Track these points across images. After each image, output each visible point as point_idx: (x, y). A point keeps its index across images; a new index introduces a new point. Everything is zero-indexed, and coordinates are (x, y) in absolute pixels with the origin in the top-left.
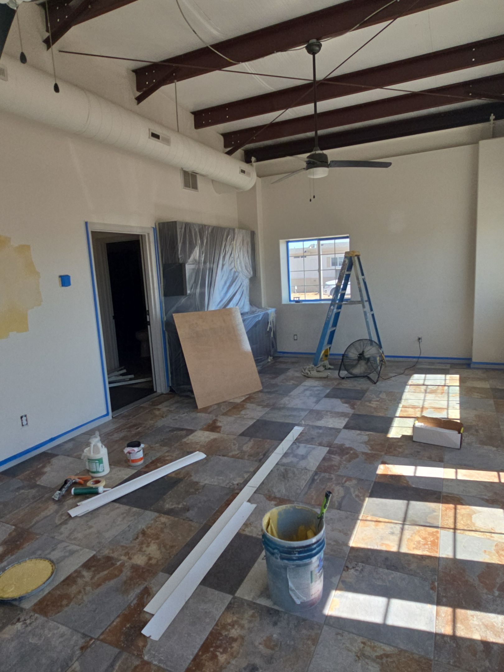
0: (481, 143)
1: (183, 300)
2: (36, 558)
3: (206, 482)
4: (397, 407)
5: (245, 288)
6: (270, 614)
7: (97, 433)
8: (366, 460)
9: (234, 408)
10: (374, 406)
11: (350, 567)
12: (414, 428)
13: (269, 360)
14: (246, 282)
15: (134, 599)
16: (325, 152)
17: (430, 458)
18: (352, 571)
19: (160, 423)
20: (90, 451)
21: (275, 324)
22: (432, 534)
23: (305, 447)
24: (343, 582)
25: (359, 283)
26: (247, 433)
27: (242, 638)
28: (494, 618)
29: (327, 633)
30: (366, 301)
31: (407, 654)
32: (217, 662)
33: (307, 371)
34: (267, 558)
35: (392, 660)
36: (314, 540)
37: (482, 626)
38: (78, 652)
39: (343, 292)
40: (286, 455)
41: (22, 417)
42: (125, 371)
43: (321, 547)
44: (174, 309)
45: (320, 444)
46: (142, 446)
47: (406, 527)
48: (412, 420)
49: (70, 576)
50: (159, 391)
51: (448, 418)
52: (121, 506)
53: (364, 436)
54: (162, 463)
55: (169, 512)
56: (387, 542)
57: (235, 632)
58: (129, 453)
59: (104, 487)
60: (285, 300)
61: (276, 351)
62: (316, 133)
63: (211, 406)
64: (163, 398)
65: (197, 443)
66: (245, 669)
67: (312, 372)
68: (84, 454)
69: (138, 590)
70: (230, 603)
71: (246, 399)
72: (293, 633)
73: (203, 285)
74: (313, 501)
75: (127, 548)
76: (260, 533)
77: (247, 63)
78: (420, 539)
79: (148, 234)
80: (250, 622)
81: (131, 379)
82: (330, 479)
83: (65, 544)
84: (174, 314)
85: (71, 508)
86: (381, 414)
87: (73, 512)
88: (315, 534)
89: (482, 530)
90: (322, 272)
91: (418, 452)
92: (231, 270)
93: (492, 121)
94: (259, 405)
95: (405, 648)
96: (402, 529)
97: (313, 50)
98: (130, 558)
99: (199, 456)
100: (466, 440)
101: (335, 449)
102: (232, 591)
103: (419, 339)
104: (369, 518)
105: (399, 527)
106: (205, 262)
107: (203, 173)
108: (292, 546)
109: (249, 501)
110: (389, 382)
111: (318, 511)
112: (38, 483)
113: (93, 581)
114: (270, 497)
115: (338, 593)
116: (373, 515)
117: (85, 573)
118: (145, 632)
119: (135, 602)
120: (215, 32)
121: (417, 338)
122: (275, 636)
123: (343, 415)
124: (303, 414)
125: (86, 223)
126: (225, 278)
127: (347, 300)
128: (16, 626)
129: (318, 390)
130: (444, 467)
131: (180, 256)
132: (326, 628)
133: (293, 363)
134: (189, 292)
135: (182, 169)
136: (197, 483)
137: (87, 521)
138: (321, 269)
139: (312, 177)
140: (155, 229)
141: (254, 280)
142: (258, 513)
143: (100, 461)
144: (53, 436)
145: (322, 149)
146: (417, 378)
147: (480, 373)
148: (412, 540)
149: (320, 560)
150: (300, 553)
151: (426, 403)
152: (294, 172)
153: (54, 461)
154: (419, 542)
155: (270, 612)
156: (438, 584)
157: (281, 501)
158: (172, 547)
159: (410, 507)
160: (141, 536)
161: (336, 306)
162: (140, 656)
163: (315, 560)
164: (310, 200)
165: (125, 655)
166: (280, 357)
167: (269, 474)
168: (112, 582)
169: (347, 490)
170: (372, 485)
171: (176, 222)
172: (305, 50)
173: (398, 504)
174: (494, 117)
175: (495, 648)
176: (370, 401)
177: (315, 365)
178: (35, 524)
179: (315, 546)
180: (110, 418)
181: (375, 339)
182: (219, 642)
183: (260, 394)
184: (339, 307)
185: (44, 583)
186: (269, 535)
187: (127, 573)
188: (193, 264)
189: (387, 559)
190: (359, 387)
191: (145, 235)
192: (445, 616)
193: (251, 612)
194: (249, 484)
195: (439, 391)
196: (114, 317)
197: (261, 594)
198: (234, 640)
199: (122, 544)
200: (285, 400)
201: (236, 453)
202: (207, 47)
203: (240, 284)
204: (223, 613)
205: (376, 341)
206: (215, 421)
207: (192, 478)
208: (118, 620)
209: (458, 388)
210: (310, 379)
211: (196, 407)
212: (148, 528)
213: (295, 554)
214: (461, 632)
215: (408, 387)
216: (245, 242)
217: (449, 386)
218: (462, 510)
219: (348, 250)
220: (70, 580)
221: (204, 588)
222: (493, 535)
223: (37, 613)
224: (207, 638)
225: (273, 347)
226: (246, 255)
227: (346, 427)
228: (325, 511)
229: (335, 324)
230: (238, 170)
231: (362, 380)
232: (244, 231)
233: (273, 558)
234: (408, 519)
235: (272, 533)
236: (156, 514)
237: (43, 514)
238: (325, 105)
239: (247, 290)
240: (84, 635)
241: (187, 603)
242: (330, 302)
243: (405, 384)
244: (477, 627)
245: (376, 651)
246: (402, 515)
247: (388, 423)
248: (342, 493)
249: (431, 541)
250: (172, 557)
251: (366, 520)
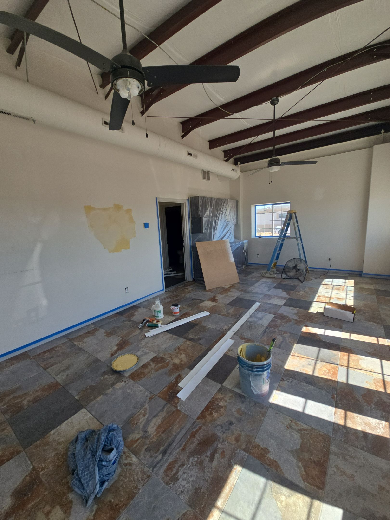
0: (375, 147)
1: (201, 236)
2: (131, 354)
3: (209, 327)
4: (315, 296)
5: (232, 230)
6: (241, 397)
7: (159, 298)
8: (295, 323)
9: (225, 290)
10: (301, 294)
11: (285, 379)
12: (325, 308)
13: (244, 267)
14: (233, 227)
15: (174, 379)
16: (279, 157)
17: (334, 326)
18: (286, 382)
19: (188, 296)
20: (155, 306)
21: (247, 249)
22: (334, 368)
23: (262, 313)
24: (280, 386)
25: (295, 228)
26: (231, 304)
27: (226, 407)
28: (371, 420)
29: (270, 412)
30: (299, 237)
31: (316, 431)
32: (213, 417)
33: (263, 274)
34: (239, 368)
35: (307, 433)
36: (265, 363)
37: (363, 423)
38: (148, 400)
39: (286, 232)
40: (251, 317)
41: (126, 289)
42: (171, 269)
43: (269, 367)
44: (196, 240)
45: (270, 313)
46: (179, 306)
47: (318, 362)
48: (324, 304)
49: (145, 364)
50: (188, 280)
51: (346, 304)
52: (169, 334)
53: (295, 310)
54: (188, 315)
55: (191, 340)
56: (306, 369)
57: (222, 403)
58: (173, 309)
59: (161, 324)
60: (253, 236)
61: (247, 263)
62: (274, 147)
63: (213, 289)
64: (189, 283)
65: (205, 307)
66: (227, 422)
67: (266, 274)
68: (152, 308)
69: (175, 375)
70: (220, 388)
71: (231, 286)
72: (252, 409)
73: (211, 228)
74: (265, 342)
75: (171, 354)
76: (237, 356)
77: (238, 114)
78: (326, 370)
79: (185, 203)
80: (230, 399)
81: (174, 273)
82: (275, 332)
83: (143, 349)
84: (196, 243)
85: (146, 333)
86: (305, 299)
87: (147, 335)
88: (266, 360)
89: (365, 370)
90: (274, 221)
91: (327, 322)
92: (226, 220)
93: (383, 134)
94: (237, 290)
95: (315, 428)
96: (316, 363)
97: (274, 103)
98: (172, 360)
99: (206, 313)
100: (357, 318)
101: (278, 316)
102: (221, 382)
103: (330, 259)
104: (296, 355)
105: (313, 362)
106: (212, 217)
107: (213, 171)
108: (253, 364)
109: (231, 338)
110: (310, 282)
111: (268, 347)
112: (132, 319)
113: (155, 368)
114: (242, 337)
115: (277, 392)
116: (299, 353)
117: (151, 363)
118: (178, 395)
119: (174, 381)
120: (222, 99)
121: (328, 259)
122: (243, 408)
123: (283, 298)
124: (261, 296)
125: (157, 198)
126: (222, 225)
127: (288, 237)
128: (121, 384)
129: (269, 284)
130: (343, 332)
131: (200, 214)
132: (270, 409)
133: (256, 269)
134: (204, 231)
135: (203, 170)
136: (205, 327)
137: (153, 340)
138: (274, 220)
139: (271, 171)
140: (188, 200)
141: (237, 225)
142: (236, 345)
143: (160, 312)
144: (139, 298)
145: (277, 156)
146: (328, 281)
147: (367, 280)
148: (321, 370)
149: (268, 373)
150: (257, 368)
151: (332, 295)
152: (261, 169)
153: (139, 310)
154: (325, 371)
155: (241, 396)
156: (336, 396)
157: (248, 340)
158: (192, 357)
159: (321, 351)
160: (177, 349)
161: (281, 240)
162: (176, 407)
163: (265, 373)
164: (269, 184)
165: (169, 405)
166: (249, 266)
167: (242, 325)
168: (164, 370)
169: (284, 338)
170: (299, 337)
171: (198, 197)
172: (269, 103)
173: (314, 350)
174: (384, 131)
175: (370, 436)
176: (299, 292)
177: (268, 271)
178: (131, 338)
179: (266, 366)
180: (164, 291)
181: (303, 258)
182: (214, 407)
183: (238, 284)
184: (283, 240)
185: (134, 366)
186: (241, 357)
187: (170, 366)
188: (206, 217)
189: (306, 378)
190: (292, 284)
191: (183, 203)
192: (340, 414)
193: (230, 395)
194: (231, 330)
195: (341, 289)
196: (168, 243)
197: (236, 386)
198: (221, 407)
199: (169, 352)
200: (251, 288)
201: (225, 314)
202: (218, 107)
203: (229, 228)
204: (216, 393)
205: (304, 260)
206: (215, 297)
207: (202, 324)
208: (166, 388)
209: (353, 288)
210: (265, 278)
211: (206, 289)
212: (181, 346)
213: (255, 369)
214: (350, 424)
215: (322, 286)
216: (233, 206)
217: (347, 286)
218: (353, 357)
219: (289, 210)
220: (145, 366)
221: (207, 379)
222: (372, 373)
223: (131, 379)
224: (208, 404)
225: (246, 260)
226: (233, 213)
227: (285, 305)
228: (272, 348)
229: (280, 249)
230: (231, 169)
231: (295, 280)
232: (232, 200)
233: (243, 369)
234: (319, 358)
235: (243, 357)
236: (185, 340)
237: (134, 334)
238: (279, 132)
239: (233, 231)
240: (151, 393)
241: (198, 385)
242: (278, 238)
243: (320, 284)
244: (360, 423)
245: (298, 426)
246: (315, 355)
247: (309, 304)
248: (281, 340)
249: (332, 372)
250: (192, 361)
251: (294, 356)
